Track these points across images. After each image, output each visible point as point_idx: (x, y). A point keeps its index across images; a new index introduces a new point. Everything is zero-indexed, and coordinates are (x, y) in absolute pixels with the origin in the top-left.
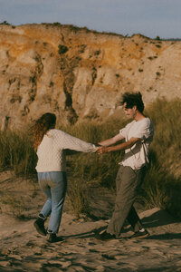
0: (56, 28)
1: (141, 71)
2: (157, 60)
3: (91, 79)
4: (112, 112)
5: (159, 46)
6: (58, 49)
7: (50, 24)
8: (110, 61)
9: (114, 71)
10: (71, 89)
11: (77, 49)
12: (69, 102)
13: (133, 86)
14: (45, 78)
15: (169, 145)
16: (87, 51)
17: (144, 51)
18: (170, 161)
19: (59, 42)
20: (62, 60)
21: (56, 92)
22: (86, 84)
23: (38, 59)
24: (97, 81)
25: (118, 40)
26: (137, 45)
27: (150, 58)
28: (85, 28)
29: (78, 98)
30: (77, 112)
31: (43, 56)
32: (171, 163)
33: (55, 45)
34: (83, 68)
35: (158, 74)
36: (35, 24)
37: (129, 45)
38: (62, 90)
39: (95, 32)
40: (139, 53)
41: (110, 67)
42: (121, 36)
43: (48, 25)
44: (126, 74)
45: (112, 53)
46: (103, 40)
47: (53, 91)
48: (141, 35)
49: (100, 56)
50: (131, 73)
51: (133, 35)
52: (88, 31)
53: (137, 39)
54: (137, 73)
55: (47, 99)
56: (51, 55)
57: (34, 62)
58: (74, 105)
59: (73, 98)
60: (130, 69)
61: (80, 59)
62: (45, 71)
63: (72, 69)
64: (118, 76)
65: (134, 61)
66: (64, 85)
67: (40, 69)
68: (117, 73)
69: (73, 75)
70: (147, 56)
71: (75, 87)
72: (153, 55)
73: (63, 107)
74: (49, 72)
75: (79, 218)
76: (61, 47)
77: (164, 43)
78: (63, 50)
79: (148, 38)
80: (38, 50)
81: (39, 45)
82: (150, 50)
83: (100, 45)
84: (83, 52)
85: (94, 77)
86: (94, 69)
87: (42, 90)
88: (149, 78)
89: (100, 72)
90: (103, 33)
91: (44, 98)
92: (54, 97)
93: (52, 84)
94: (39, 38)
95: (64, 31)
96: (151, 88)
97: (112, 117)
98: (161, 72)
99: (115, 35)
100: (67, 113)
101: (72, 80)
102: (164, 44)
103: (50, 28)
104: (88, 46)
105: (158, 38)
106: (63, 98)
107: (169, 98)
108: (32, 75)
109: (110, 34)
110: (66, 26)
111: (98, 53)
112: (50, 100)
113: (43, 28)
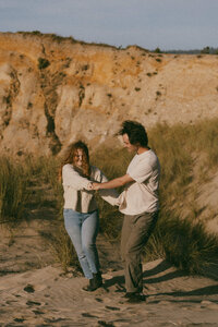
0: (35, 38)
1: (137, 89)
2: (156, 76)
3: (78, 100)
4: (103, 139)
5: (159, 60)
6: (37, 62)
7: (28, 33)
8: (100, 78)
9: (106, 90)
10: (54, 111)
11: (61, 63)
12: (51, 127)
13: (129, 108)
14: (22, 98)
15: (172, 179)
16: (73, 66)
17: (141, 66)
18: (173, 198)
19: (40, 55)
20: (43, 76)
21: (35, 115)
22: (71, 105)
23: (13, 75)
24: (85, 101)
25: (111, 52)
26: (133, 58)
27: (149, 75)
28: (70, 38)
29: (62, 123)
30: (61, 139)
31: (20, 71)
32: (174, 201)
33: (34, 57)
34: (68, 86)
35: (158, 93)
36: (10, 33)
37: (123, 58)
38: (42, 112)
39: (82, 43)
40: (136, 69)
41: (100, 85)
42: (113, 47)
43: (25, 34)
44: (119, 93)
45: (103, 68)
46: (92, 52)
47: (31, 114)
48: (138, 47)
49: (89, 71)
50: (126, 92)
51: (128, 47)
52: (74, 41)
53: (133, 52)
54: (133, 92)
55: (25, 123)
56: (30, 70)
57: (8, 79)
58: (57, 131)
59: (56, 122)
60: (125, 88)
61: (65, 75)
62: (22, 89)
63: (55, 88)
64: (110, 96)
65: (129, 77)
66: (46, 106)
67: (15, 87)
68: (109, 92)
69: (56, 94)
70: (145, 72)
71: (58, 108)
72: (152, 70)
73: (44, 133)
74: (27, 91)
75: (67, 272)
76: (41, 61)
77: (165, 56)
78: (44, 64)
79: (147, 51)
80: (13, 64)
81: (15, 58)
82: (148, 65)
83: (88, 59)
84: (67, 66)
85: (82, 97)
86: (82, 87)
87: (18, 112)
88: (147, 98)
89: (88, 91)
90: (92, 44)
91: (20, 122)
92: (33, 121)
93: (30, 105)
94: (15, 49)
95: (46, 42)
96: (150, 111)
97: (103, 145)
98: (162, 91)
99: (106, 46)
100: (49, 140)
101: (55, 101)
102: (165, 58)
103: (28, 38)
104: (75, 60)
105: (158, 51)
106: (44, 123)
107: (171, 123)
108: (7, 95)
109: (101, 45)
110: (47, 35)
111: (86, 68)
112: (28, 124)
113: (20, 38)
